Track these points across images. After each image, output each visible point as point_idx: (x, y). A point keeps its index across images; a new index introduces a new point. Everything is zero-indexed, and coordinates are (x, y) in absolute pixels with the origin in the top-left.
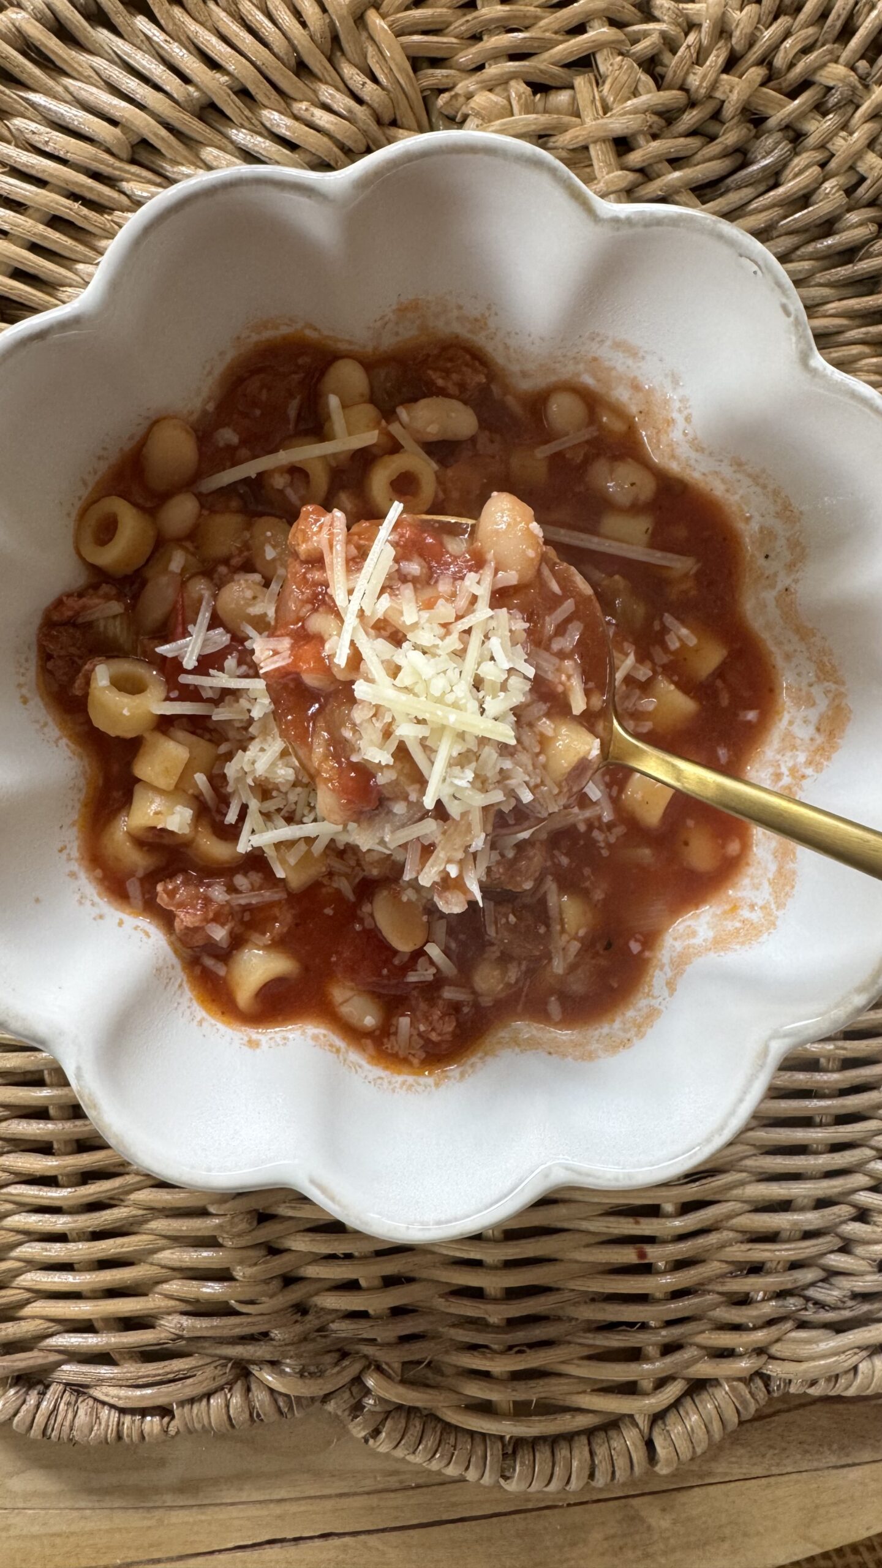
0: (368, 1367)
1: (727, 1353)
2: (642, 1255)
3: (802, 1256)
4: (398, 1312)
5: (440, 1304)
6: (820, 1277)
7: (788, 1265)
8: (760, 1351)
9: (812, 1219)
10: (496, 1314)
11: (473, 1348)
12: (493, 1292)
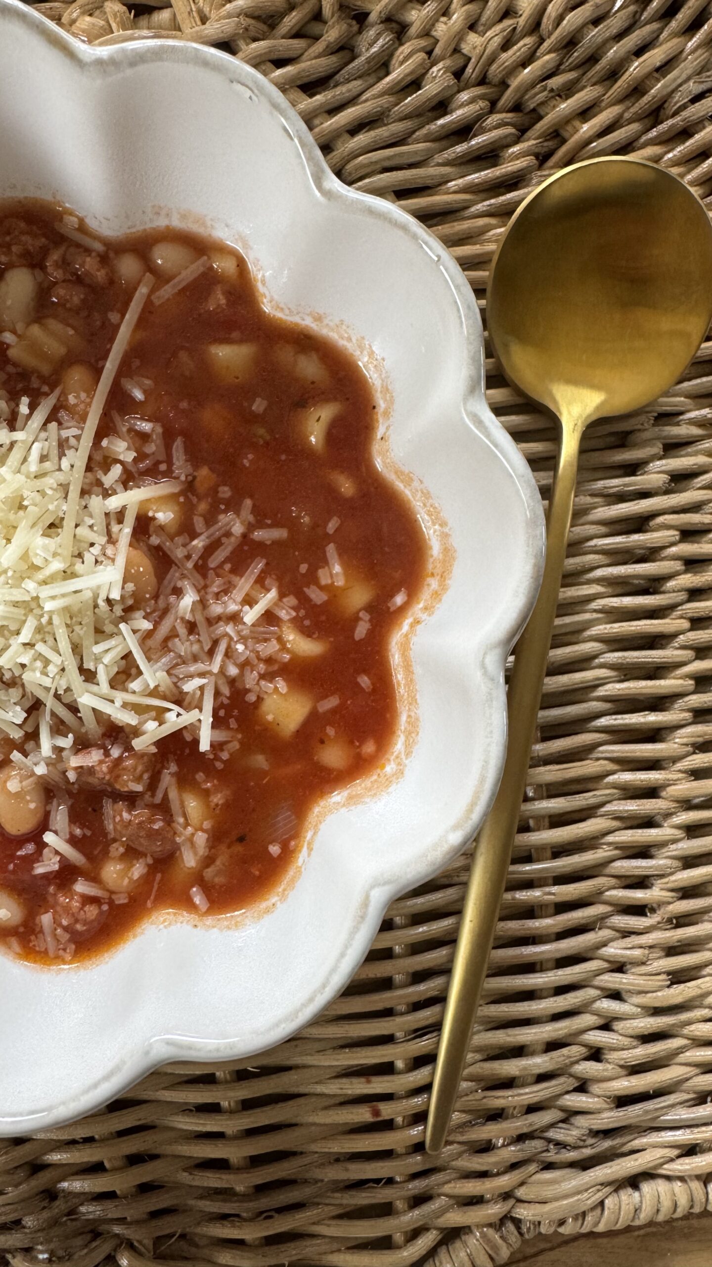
0: (120, 1245)
1: (476, 1201)
2: (376, 1113)
3: (536, 1100)
4: (145, 1188)
5: (185, 1177)
6: (558, 1119)
7: (524, 1110)
8: (507, 1196)
9: (540, 1062)
10: (241, 1183)
11: (224, 1217)
12: (236, 1161)
